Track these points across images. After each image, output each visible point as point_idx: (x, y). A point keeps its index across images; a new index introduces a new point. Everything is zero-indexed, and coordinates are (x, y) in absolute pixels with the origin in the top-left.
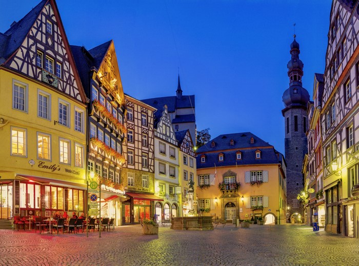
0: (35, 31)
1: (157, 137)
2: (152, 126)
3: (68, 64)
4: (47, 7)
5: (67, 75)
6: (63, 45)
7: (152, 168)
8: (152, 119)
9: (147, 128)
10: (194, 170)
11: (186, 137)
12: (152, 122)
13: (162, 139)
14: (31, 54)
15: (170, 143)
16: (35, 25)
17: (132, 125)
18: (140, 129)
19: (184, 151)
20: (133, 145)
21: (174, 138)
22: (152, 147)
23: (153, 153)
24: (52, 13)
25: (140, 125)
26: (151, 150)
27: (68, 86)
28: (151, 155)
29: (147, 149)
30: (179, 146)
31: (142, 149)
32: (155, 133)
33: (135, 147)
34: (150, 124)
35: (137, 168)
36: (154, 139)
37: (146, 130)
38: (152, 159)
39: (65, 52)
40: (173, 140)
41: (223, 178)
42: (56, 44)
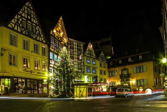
0: (21, 12)
2: (83, 51)
3: (38, 27)
4: (28, 3)
5: (38, 32)
6: (36, 19)
7: (83, 70)
9: (80, 52)
10: (106, 69)
11: (101, 54)
12: (83, 49)
13: (88, 57)
14: (19, 22)
15: (93, 58)
16: (22, 10)
17: (73, 51)
18: (77, 53)
19: (100, 60)
21: (95, 55)
22: (83, 60)
23: (84, 63)
24: (30, 5)
25: (77, 51)
26: (82, 62)
27: (38, 36)
28: (82, 64)
29: (80, 62)
30: (97, 59)
31: (78, 62)
32: (85, 54)
33: (74, 61)
35: (75, 70)
36: (84, 57)
37: (80, 53)
38: (83, 66)
39: (37, 22)
42: (32, 19)
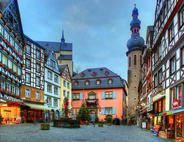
1: (46, 67)
2: (43, 60)
7: (43, 87)
8: (43, 55)
9: (40, 61)
10: (70, 90)
11: (65, 69)
12: (43, 57)
13: (50, 69)
15: (55, 72)
17: (30, 57)
18: (35, 60)
19: (64, 78)
20: (30, 70)
21: (58, 69)
22: (43, 73)
23: (44, 77)
25: (35, 58)
26: (42, 75)
28: (42, 78)
29: (39, 74)
30: (61, 75)
31: (36, 74)
32: (46, 65)
33: (31, 72)
34: (42, 58)
35: (32, 86)
36: (44, 68)
37: (39, 61)
38: (43, 81)
40: (57, 70)
41: (88, 96)
